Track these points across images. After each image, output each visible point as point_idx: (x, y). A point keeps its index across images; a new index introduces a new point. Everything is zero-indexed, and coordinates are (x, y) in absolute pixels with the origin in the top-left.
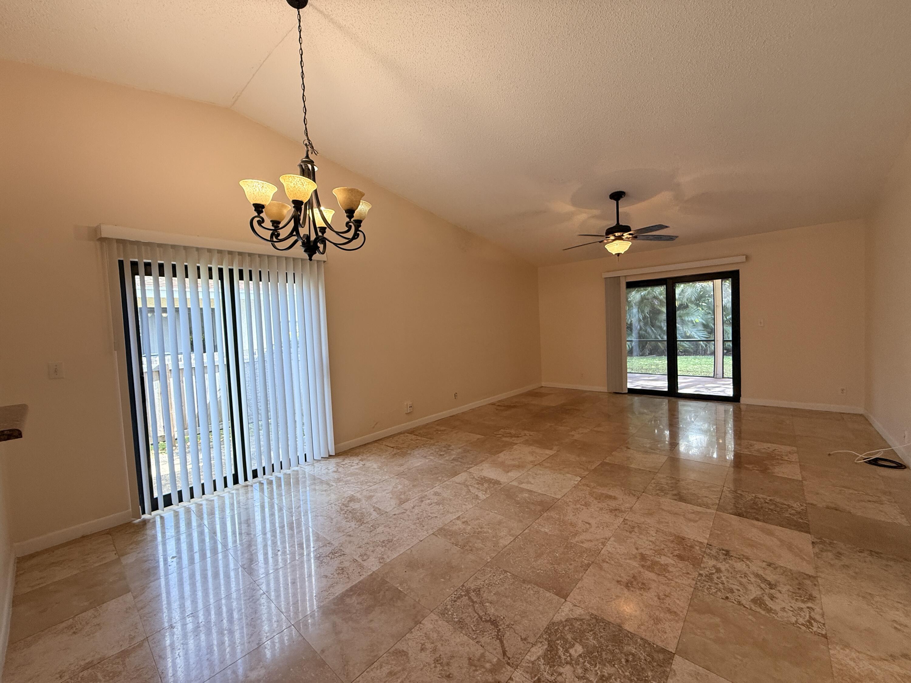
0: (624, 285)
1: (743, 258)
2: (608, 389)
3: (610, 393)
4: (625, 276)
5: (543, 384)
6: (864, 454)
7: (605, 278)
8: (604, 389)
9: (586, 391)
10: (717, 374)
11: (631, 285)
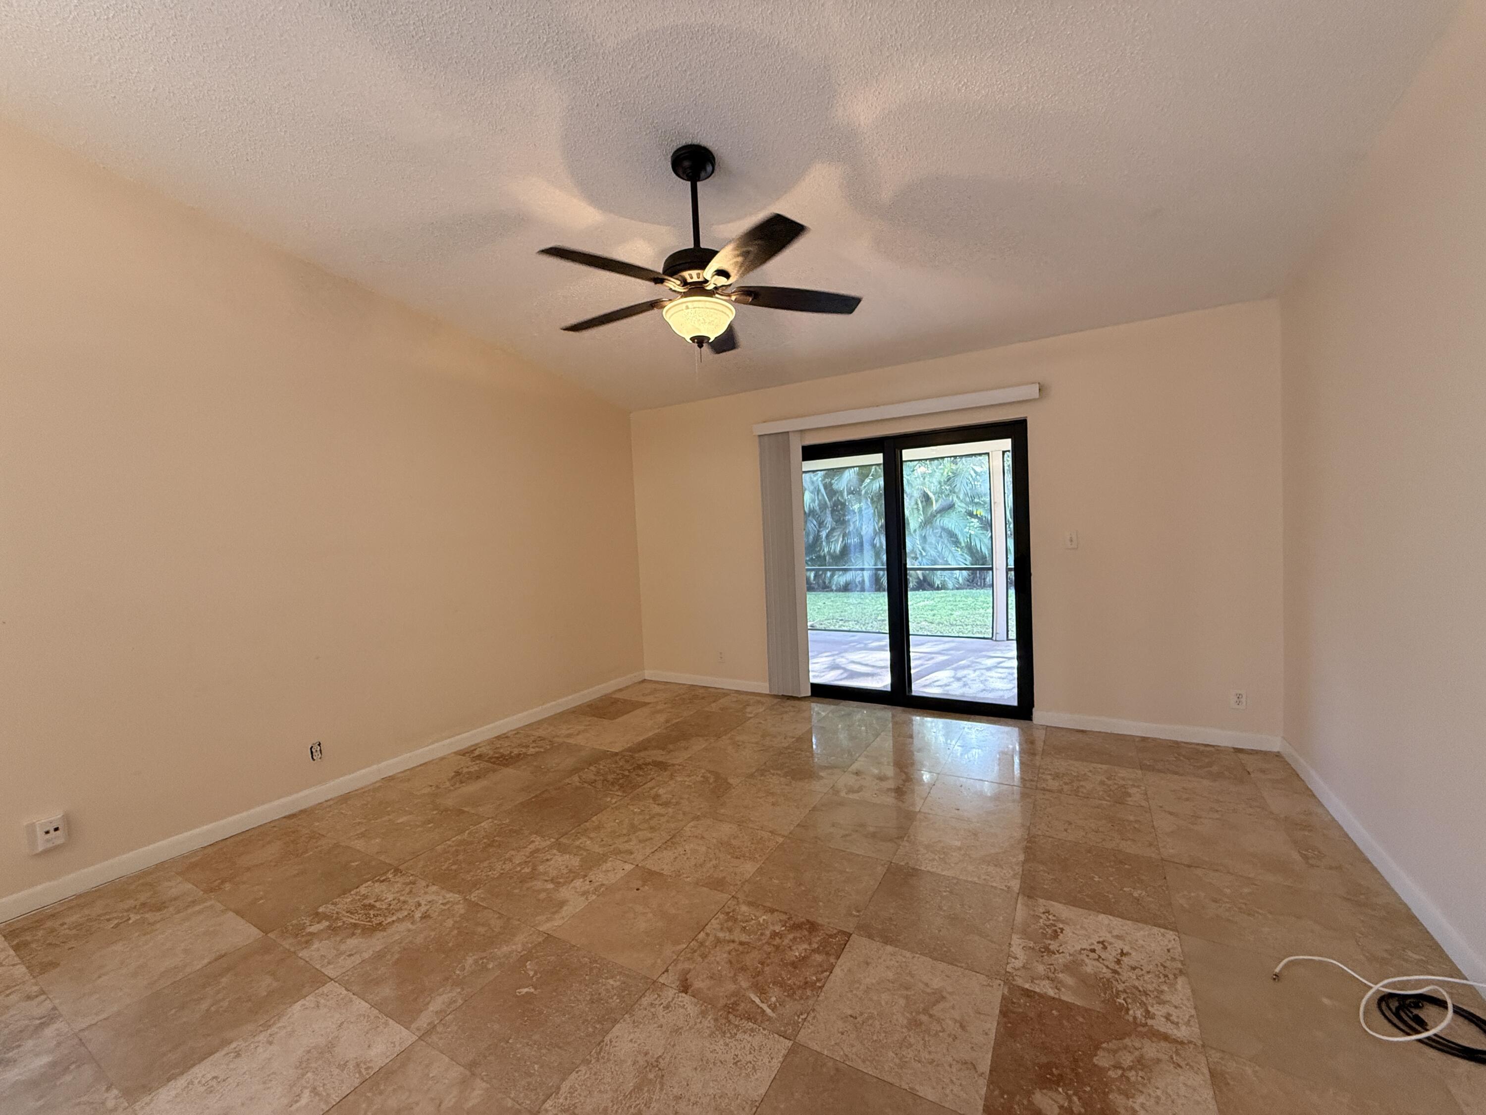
0: (797, 453)
1: (1032, 391)
2: (770, 688)
3: (776, 696)
4: (801, 431)
5: (648, 674)
6: (1386, 982)
7: (760, 436)
8: (763, 687)
9: (725, 693)
10: (997, 633)
11: (812, 453)
